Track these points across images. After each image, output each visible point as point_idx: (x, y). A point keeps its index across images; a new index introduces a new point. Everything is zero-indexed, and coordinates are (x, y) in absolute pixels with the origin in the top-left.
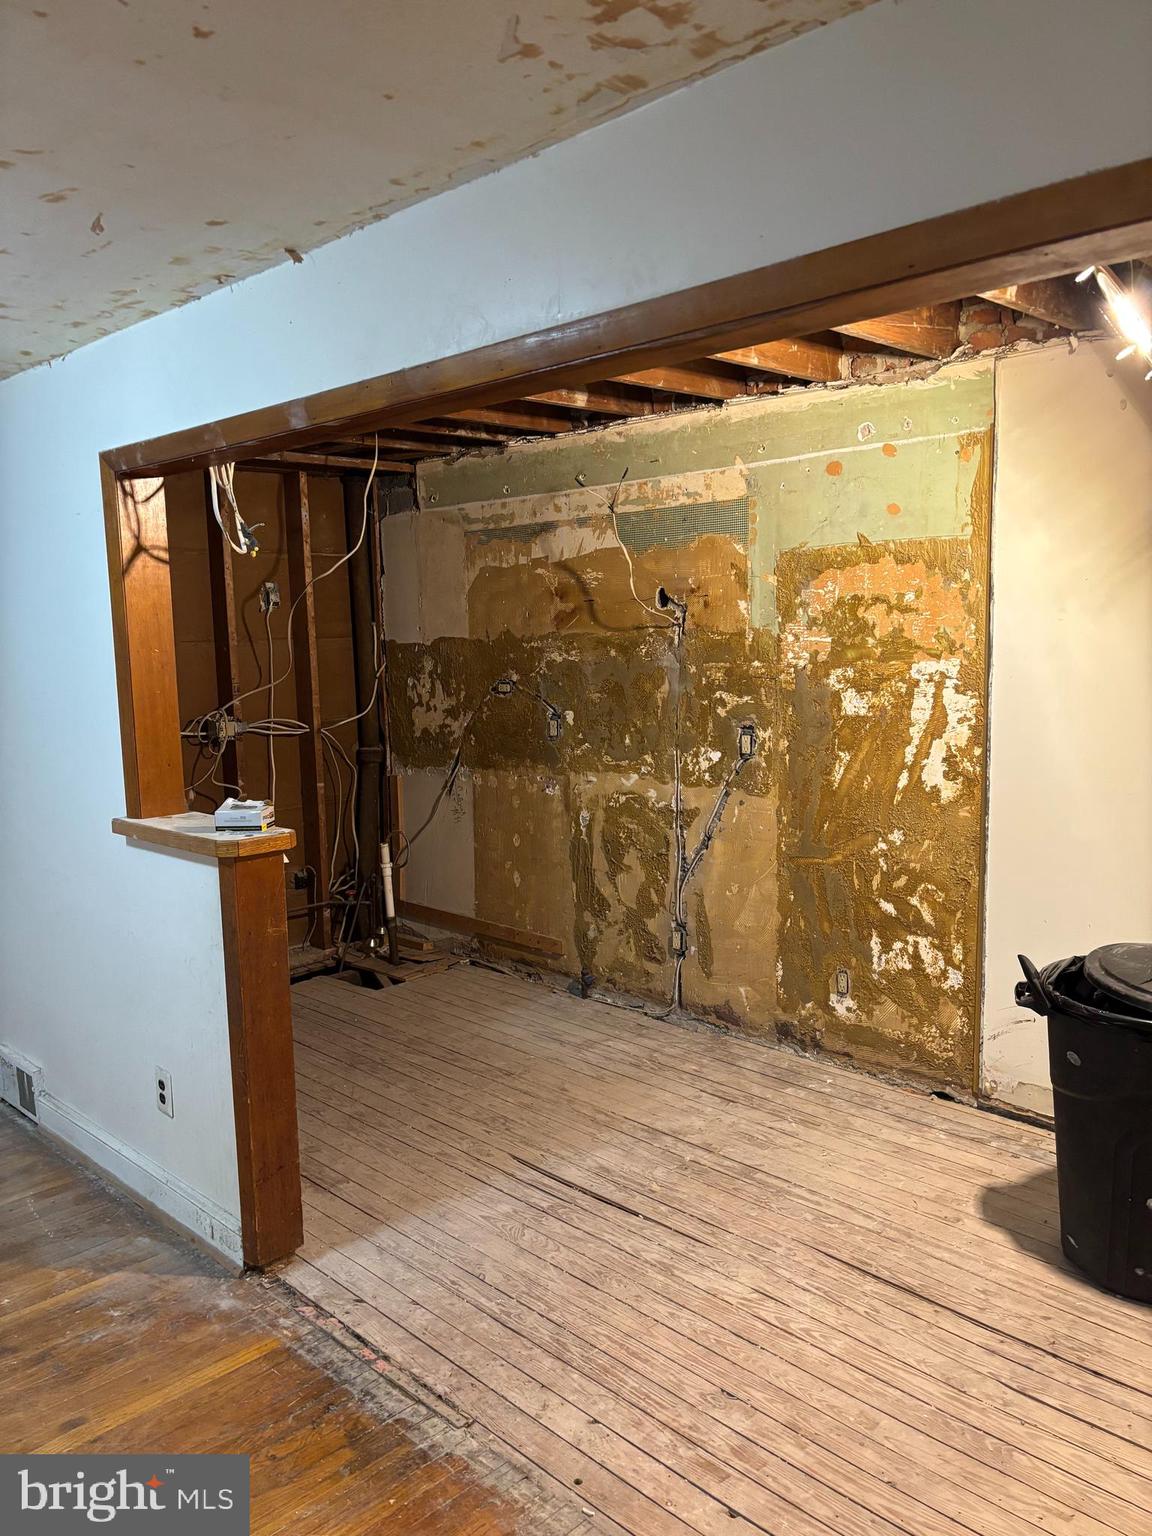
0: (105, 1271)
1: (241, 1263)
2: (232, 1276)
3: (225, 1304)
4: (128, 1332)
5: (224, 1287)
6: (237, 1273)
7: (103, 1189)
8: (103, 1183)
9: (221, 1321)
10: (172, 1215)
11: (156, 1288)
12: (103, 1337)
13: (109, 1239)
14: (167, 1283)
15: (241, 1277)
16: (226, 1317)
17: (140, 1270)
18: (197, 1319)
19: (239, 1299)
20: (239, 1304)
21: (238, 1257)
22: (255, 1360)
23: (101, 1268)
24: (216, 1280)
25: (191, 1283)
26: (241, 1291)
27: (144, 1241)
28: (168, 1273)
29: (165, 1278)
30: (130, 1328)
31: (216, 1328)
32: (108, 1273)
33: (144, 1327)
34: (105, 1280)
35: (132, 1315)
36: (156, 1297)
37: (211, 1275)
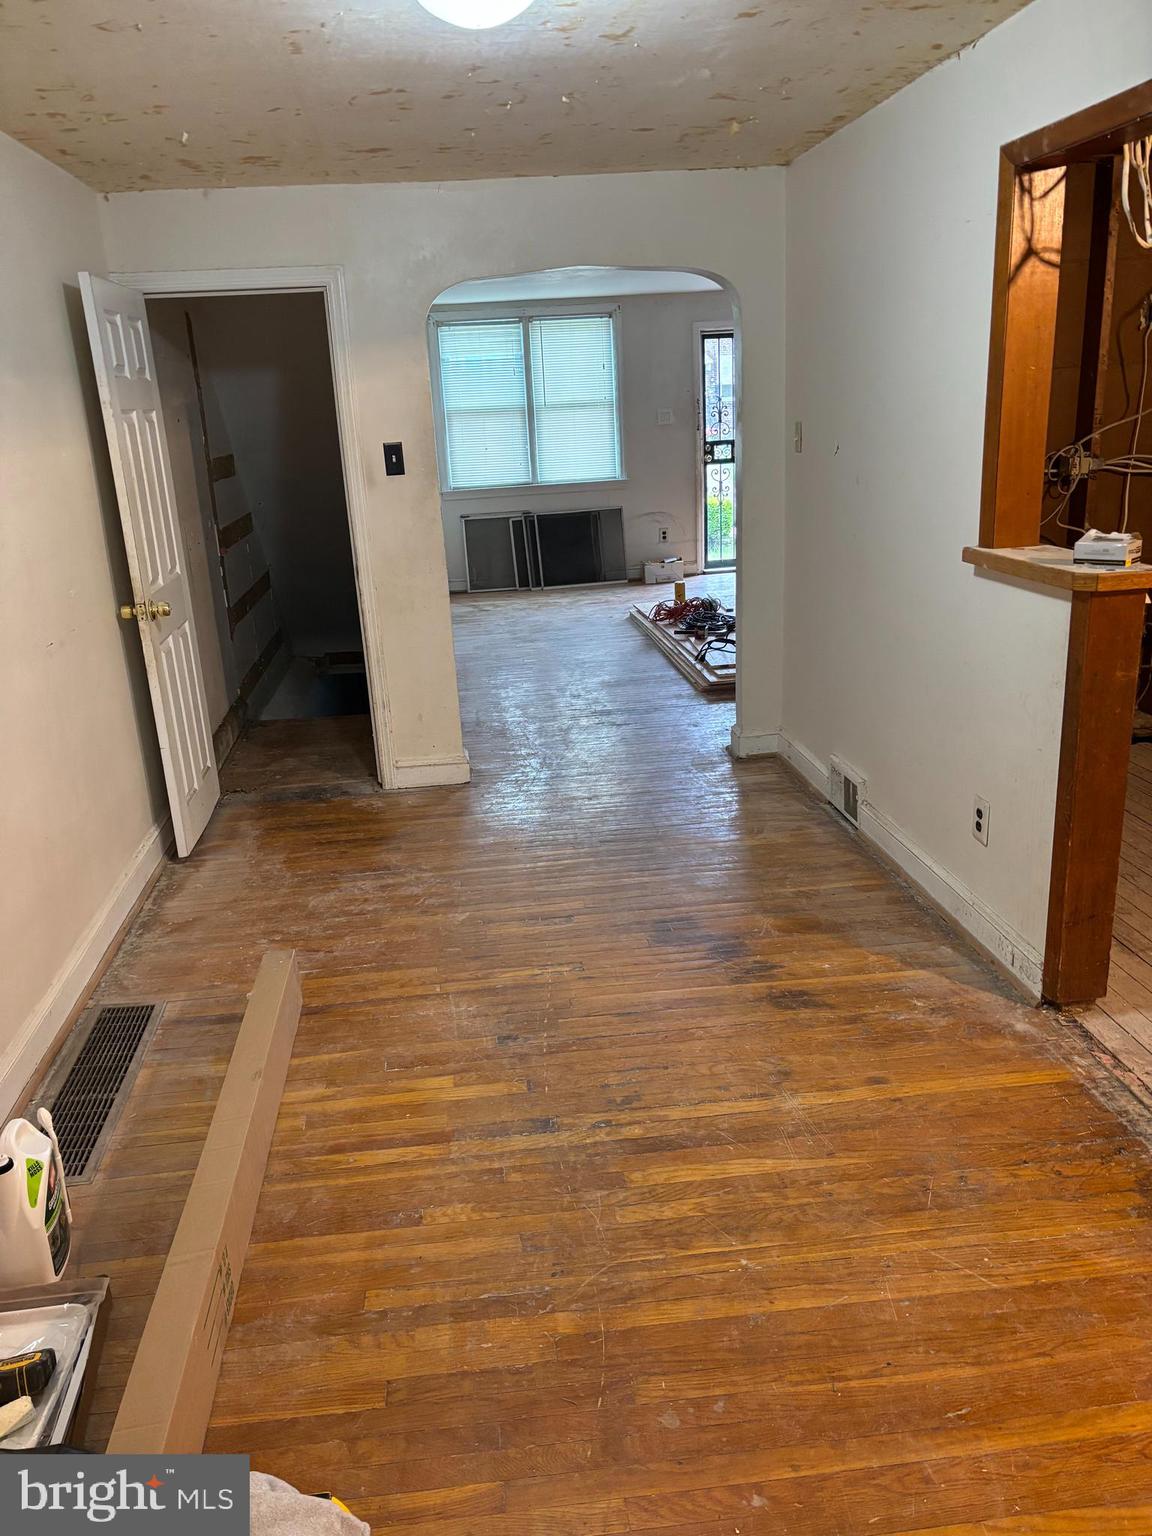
0: (910, 965)
1: (1039, 995)
2: (1029, 1004)
3: (1020, 1027)
4: (928, 1022)
5: (1020, 1011)
6: (1035, 1003)
7: (912, 897)
8: (912, 892)
9: (1015, 1040)
10: (975, 935)
11: (955, 993)
12: (905, 1019)
13: (917, 940)
14: (967, 991)
15: (1037, 1008)
16: (1022, 1038)
17: (942, 974)
18: (993, 1031)
19: (1035, 1026)
20: (1033, 1030)
21: (1037, 990)
22: (1048, 1084)
23: (909, 962)
24: (1013, 1004)
25: (989, 999)
26: (1036, 1020)
27: (947, 951)
28: (968, 983)
29: (965, 987)
30: (930, 1019)
31: (1011, 1044)
32: (914, 969)
33: (943, 1022)
34: (910, 973)
35: (932, 1009)
36: (955, 1000)
37: (1008, 997)
